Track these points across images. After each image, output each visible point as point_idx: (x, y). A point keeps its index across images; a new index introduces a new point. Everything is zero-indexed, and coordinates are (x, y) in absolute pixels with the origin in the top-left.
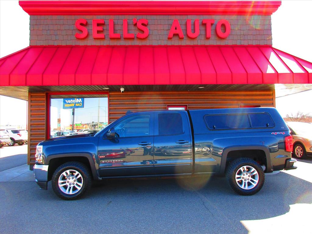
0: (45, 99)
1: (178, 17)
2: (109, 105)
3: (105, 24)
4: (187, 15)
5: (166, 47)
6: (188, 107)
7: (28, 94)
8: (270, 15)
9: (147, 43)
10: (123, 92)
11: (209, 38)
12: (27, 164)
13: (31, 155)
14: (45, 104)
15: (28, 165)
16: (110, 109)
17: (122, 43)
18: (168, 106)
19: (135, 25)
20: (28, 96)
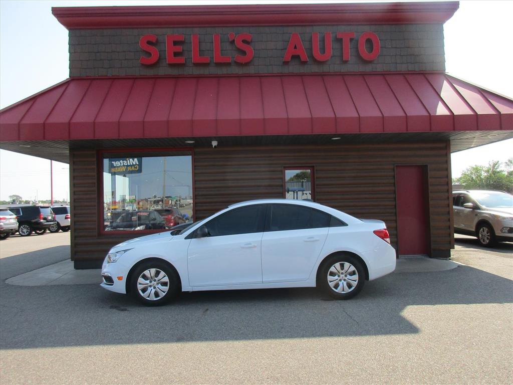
0: (95, 159)
1: (298, 30)
2: (195, 167)
3: (186, 41)
4: (312, 26)
5: (281, 76)
6: (315, 168)
7: (68, 152)
8: (442, 24)
9: (251, 70)
10: (215, 147)
11: (348, 61)
12: (70, 260)
13: (75, 245)
14: (95, 167)
15: (72, 260)
16: (195, 174)
17: (213, 70)
18: (284, 167)
19: (233, 42)
20: (68, 154)
